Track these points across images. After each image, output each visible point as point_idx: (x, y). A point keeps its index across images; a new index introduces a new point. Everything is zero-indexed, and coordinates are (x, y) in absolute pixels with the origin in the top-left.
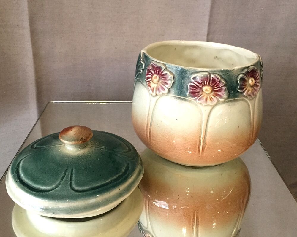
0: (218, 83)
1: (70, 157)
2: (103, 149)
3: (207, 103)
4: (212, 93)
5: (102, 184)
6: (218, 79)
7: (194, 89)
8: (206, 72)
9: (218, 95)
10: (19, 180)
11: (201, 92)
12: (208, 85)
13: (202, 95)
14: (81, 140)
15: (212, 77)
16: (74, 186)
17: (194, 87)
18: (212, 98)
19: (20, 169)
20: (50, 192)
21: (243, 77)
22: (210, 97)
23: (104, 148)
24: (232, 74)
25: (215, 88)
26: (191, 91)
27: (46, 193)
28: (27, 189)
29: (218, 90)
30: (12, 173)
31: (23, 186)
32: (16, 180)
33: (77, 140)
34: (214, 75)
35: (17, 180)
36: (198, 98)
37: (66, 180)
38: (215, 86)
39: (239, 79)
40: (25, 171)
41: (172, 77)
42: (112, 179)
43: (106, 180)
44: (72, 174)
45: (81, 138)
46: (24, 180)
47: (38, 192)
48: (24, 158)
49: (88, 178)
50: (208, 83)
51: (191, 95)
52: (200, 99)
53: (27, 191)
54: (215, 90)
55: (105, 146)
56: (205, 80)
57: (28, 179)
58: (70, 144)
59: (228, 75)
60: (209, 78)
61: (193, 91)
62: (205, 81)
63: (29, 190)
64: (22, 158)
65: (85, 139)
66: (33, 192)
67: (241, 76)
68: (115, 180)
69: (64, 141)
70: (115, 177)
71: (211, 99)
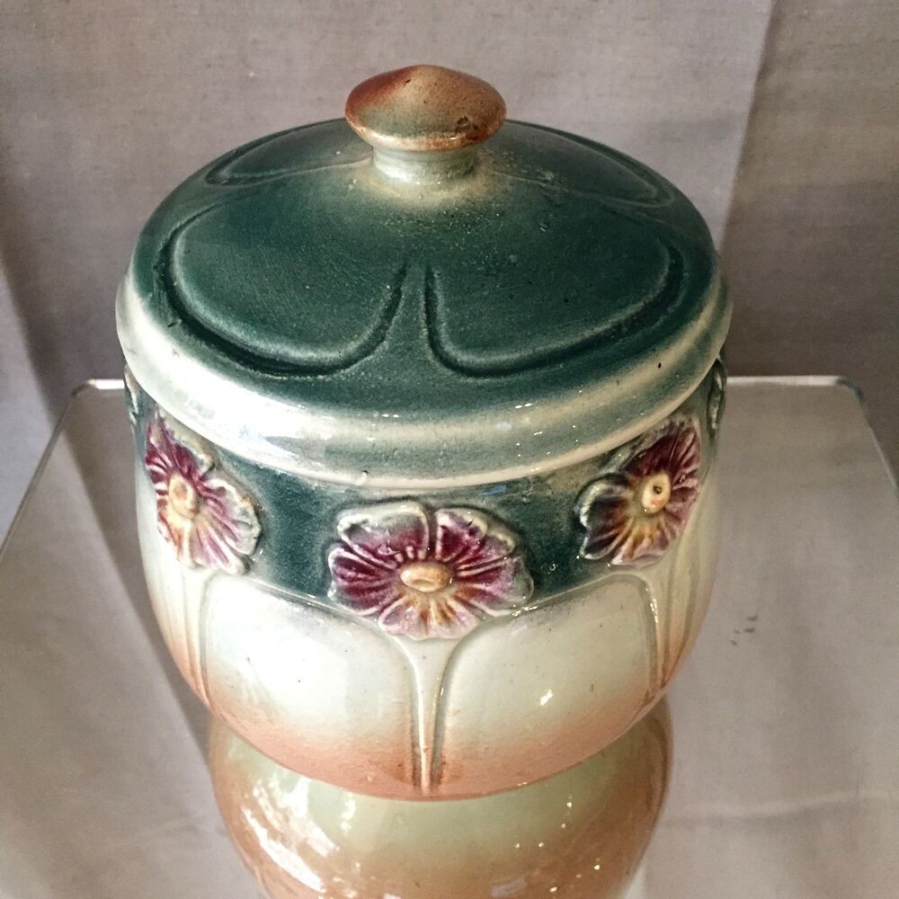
0: (475, 548)
1: (410, 217)
2: (553, 184)
3: (427, 634)
4: (453, 590)
5: (578, 339)
6: (473, 532)
7: (360, 576)
8: (410, 502)
9: (483, 593)
10: (181, 318)
11: (394, 588)
12: (426, 560)
13: (400, 596)
14: (457, 131)
15: (444, 527)
16: (450, 348)
17: (360, 568)
18: (451, 609)
19: (179, 271)
20: (342, 374)
21: (606, 496)
22: (439, 605)
23: (554, 179)
24: (549, 493)
25: (463, 567)
26: (346, 584)
27: (321, 377)
28: (227, 360)
29: (476, 576)
30: (145, 287)
31: (204, 346)
32: (166, 318)
33: (444, 128)
34: (452, 516)
35: (171, 320)
36: (382, 611)
37: (405, 322)
38: (460, 561)
39: (585, 509)
40: (203, 282)
41: (252, 512)
42: (620, 317)
43: (596, 325)
44: (429, 294)
45: (456, 120)
46: (209, 322)
47: (283, 373)
48: (189, 222)
49: (511, 313)
50: (421, 554)
51: (348, 597)
52: (396, 613)
53: (225, 369)
54: (464, 574)
55: (554, 172)
56: (406, 542)
57: (226, 314)
58: (406, 152)
59: (525, 504)
60: (427, 529)
61: (355, 584)
62: (409, 549)
63: (238, 366)
64: (178, 225)
65: (476, 128)
66: (259, 374)
67: (597, 490)
68: (635, 323)
69: (375, 136)
70: (631, 310)
71: (446, 616)
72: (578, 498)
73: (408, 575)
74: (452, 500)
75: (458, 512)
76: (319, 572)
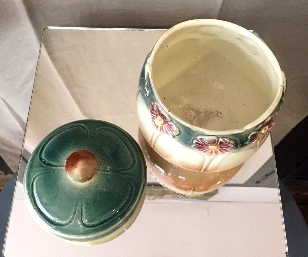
2: (109, 172)
3: (212, 155)
4: (219, 149)
6: (226, 142)
8: (214, 136)
9: (225, 150)
10: (36, 207)
11: (207, 148)
12: (215, 145)
14: (86, 180)
15: (220, 141)
17: (200, 144)
20: (66, 227)
21: (255, 133)
22: (215, 150)
23: (109, 169)
24: (243, 135)
29: (224, 147)
31: (41, 216)
33: (84, 180)
34: (223, 139)
35: (34, 207)
36: (202, 150)
37: (77, 216)
38: (222, 145)
39: (250, 136)
41: (178, 130)
44: (82, 209)
45: (86, 177)
48: (36, 177)
49: (97, 213)
51: (196, 147)
52: (206, 151)
54: (222, 147)
55: (110, 166)
56: (212, 143)
60: (217, 141)
61: (198, 146)
65: (90, 178)
66: (51, 225)
67: (253, 133)
71: (216, 152)
72: (249, 135)
73: (210, 147)
74: (223, 137)
75: (224, 139)
76: (191, 142)
